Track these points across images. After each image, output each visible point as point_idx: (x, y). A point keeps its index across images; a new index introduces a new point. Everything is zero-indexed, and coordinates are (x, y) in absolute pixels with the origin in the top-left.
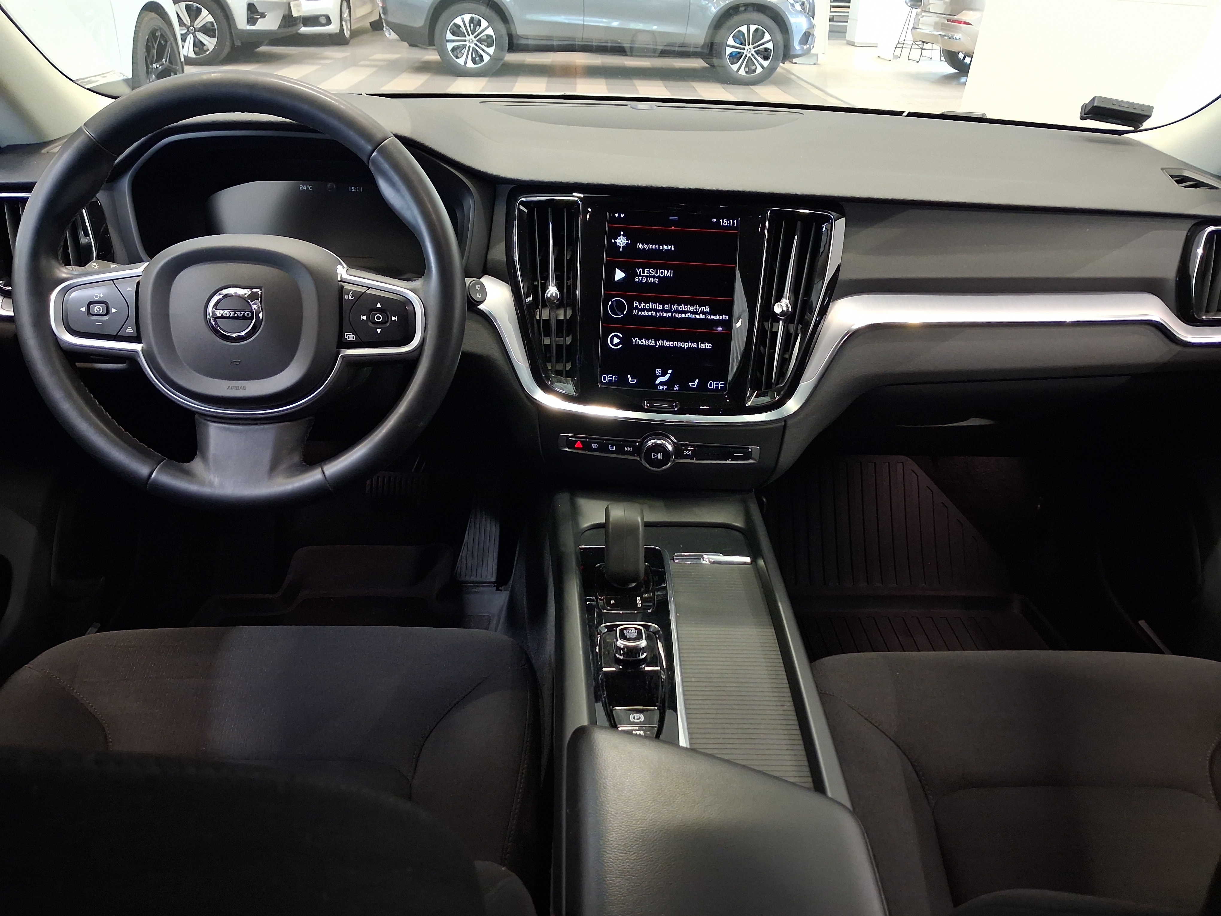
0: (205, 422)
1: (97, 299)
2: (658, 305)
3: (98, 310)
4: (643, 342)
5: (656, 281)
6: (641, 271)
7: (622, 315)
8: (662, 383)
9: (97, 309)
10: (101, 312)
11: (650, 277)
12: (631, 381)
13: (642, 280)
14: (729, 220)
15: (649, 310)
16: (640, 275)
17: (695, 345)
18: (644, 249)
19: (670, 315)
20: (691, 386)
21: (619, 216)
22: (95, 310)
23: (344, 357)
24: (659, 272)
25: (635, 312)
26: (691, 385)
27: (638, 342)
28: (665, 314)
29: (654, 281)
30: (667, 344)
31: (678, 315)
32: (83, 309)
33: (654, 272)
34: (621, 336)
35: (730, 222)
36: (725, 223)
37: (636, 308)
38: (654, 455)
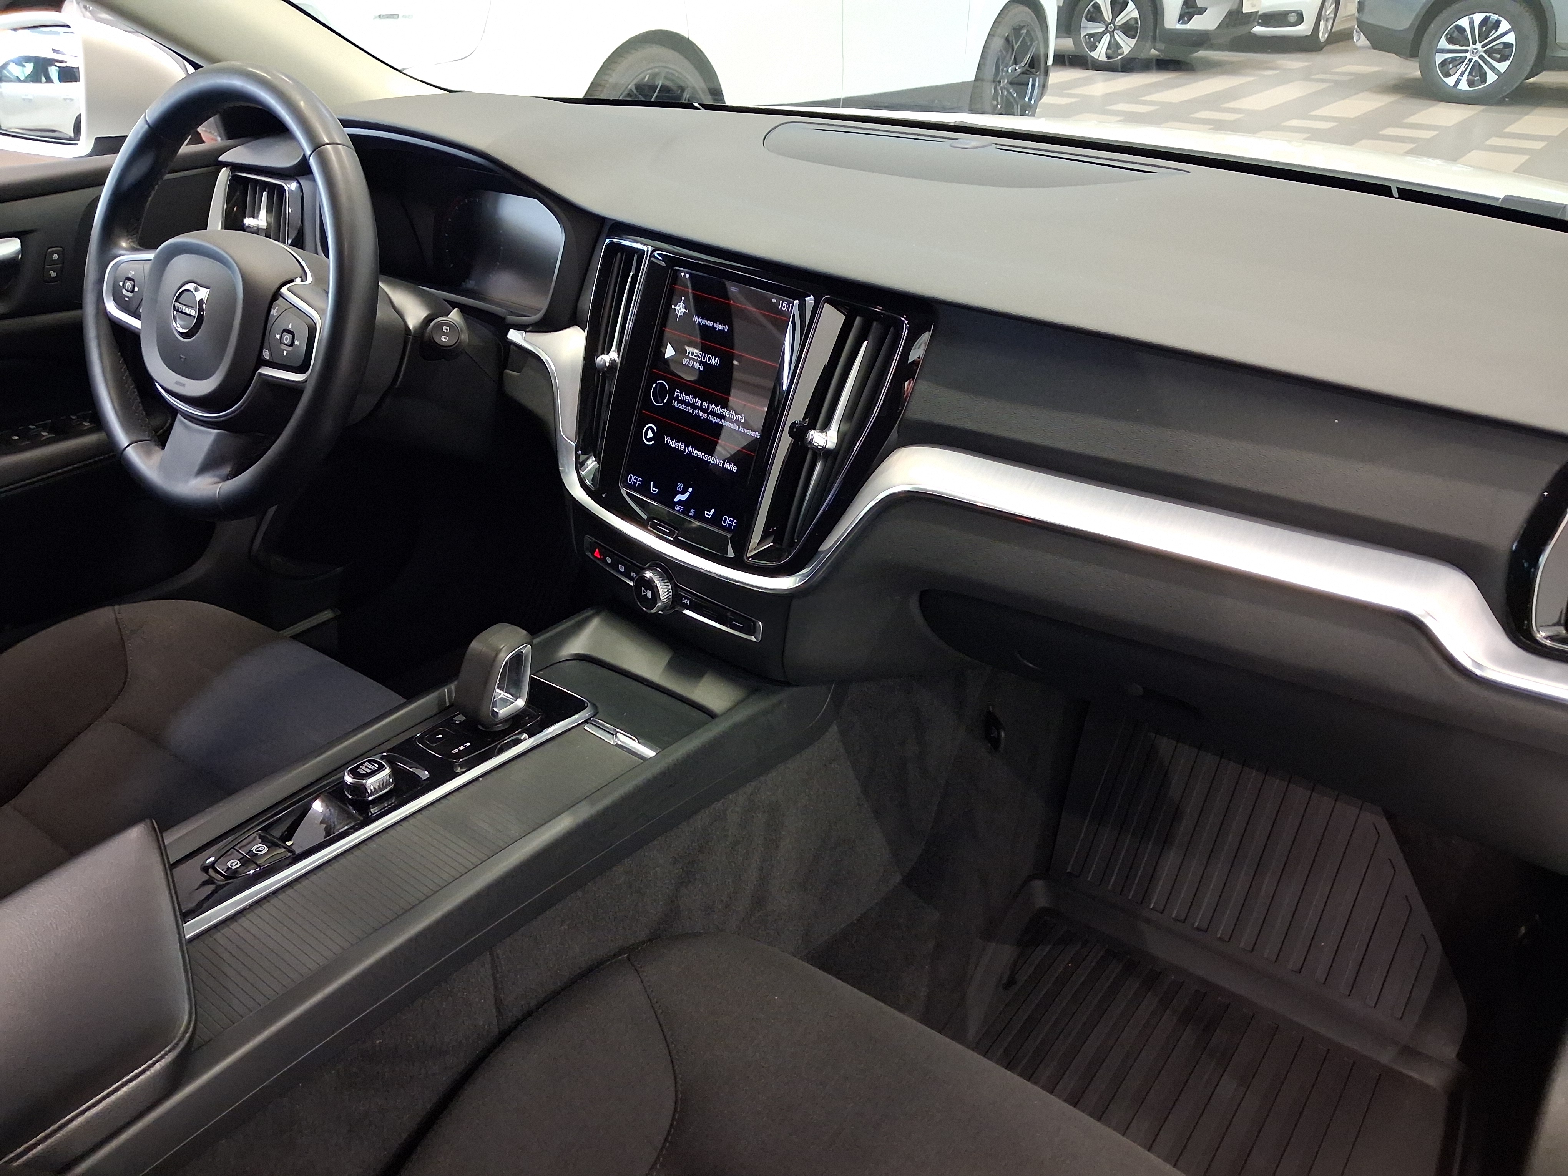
0: (176, 415)
1: (130, 276)
2: (697, 400)
3: (130, 286)
4: (674, 444)
5: (702, 368)
6: (690, 351)
7: (662, 404)
8: (680, 502)
11: (696, 361)
12: (653, 490)
13: (689, 363)
15: (688, 404)
16: (688, 357)
17: (721, 463)
18: (699, 324)
19: (705, 416)
21: (684, 276)
23: (259, 374)
24: (707, 357)
25: (675, 404)
26: (707, 514)
27: (669, 442)
28: (700, 414)
29: (699, 368)
30: (695, 452)
31: (713, 419)
32: (121, 284)
33: (702, 355)
34: (656, 430)
35: (789, 306)
36: (784, 307)
37: (677, 399)
38: (644, 591)
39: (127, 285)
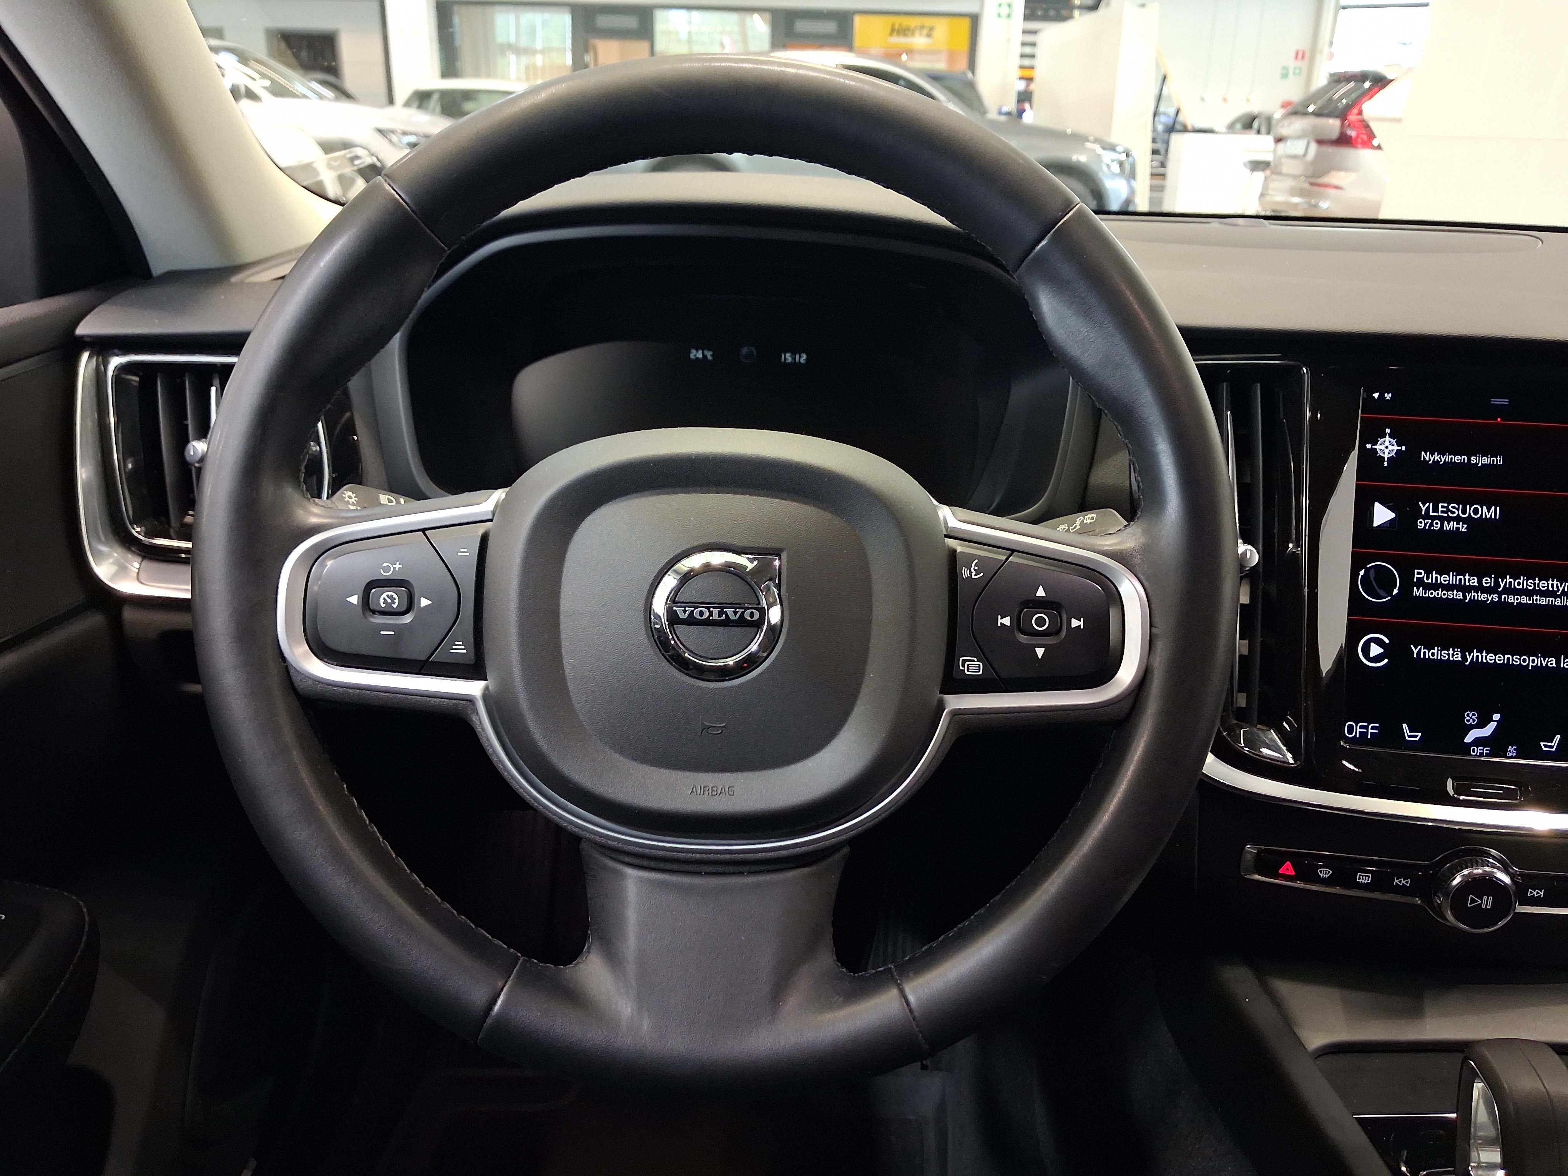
1: (387, 575)
2: (1467, 577)
3: (389, 601)
4: (1435, 654)
5: (1463, 528)
6: (1429, 506)
7: (1389, 598)
8: (1478, 742)
9: (386, 598)
10: (395, 606)
11: (1449, 520)
12: (1409, 736)
13: (1431, 525)
15: (1449, 587)
16: (1427, 516)
17: (1552, 663)
18: (1436, 463)
19: (1495, 597)
20: (1544, 748)
21: (1382, 396)
22: (382, 601)
23: (955, 713)
24: (1470, 510)
25: (1418, 592)
26: (1546, 746)
27: (1425, 653)
28: (1483, 597)
29: (1458, 528)
30: (1489, 658)
31: (1512, 599)
32: (354, 600)
33: (1458, 509)
34: (1387, 641)
37: (1420, 583)
38: (1473, 901)
39: (384, 599)
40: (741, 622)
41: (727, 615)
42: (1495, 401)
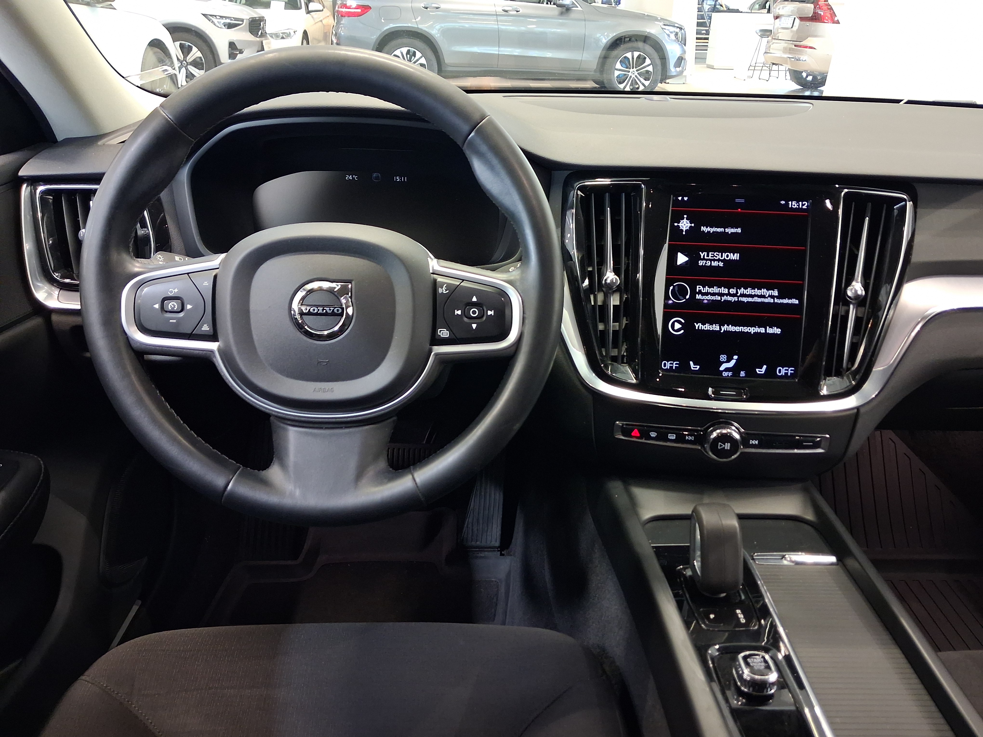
0: (285, 426)
1: (171, 295)
2: (722, 289)
3: (173, 306)
4: (707, 327)
5: (721, 264)
6: (705, 254)
7: (685, 300)
8: (727, 370)
9: (172, 305)
10: (175, 309)
11: (714, 260)
12: (694, 368)
13: (706, 263)
14: (798, 202)
15: (714, 294)
16: (704, 259)
17: (762, 330)
18: (709, 232)
19: (736, 299)
21: (683, 199)
22: (169, 306)
23: (437, 355)
24: (725, 255)
25: (698, 297)
26: (759, 371)
27: (701, 327)
28: (729, 298)
29: (718, 265)
30: (732, 328)
31: (745, 299)
32: (157, 306)
33: (719, 255)
34: (683, 321)
35: (799, 204)
36: (794, 206)
37: (700, 292)
38: (721, 446)
39: (170, 305)
40: (333, 314)
41: (326, 311)
42: (737, 200)
